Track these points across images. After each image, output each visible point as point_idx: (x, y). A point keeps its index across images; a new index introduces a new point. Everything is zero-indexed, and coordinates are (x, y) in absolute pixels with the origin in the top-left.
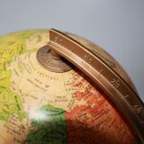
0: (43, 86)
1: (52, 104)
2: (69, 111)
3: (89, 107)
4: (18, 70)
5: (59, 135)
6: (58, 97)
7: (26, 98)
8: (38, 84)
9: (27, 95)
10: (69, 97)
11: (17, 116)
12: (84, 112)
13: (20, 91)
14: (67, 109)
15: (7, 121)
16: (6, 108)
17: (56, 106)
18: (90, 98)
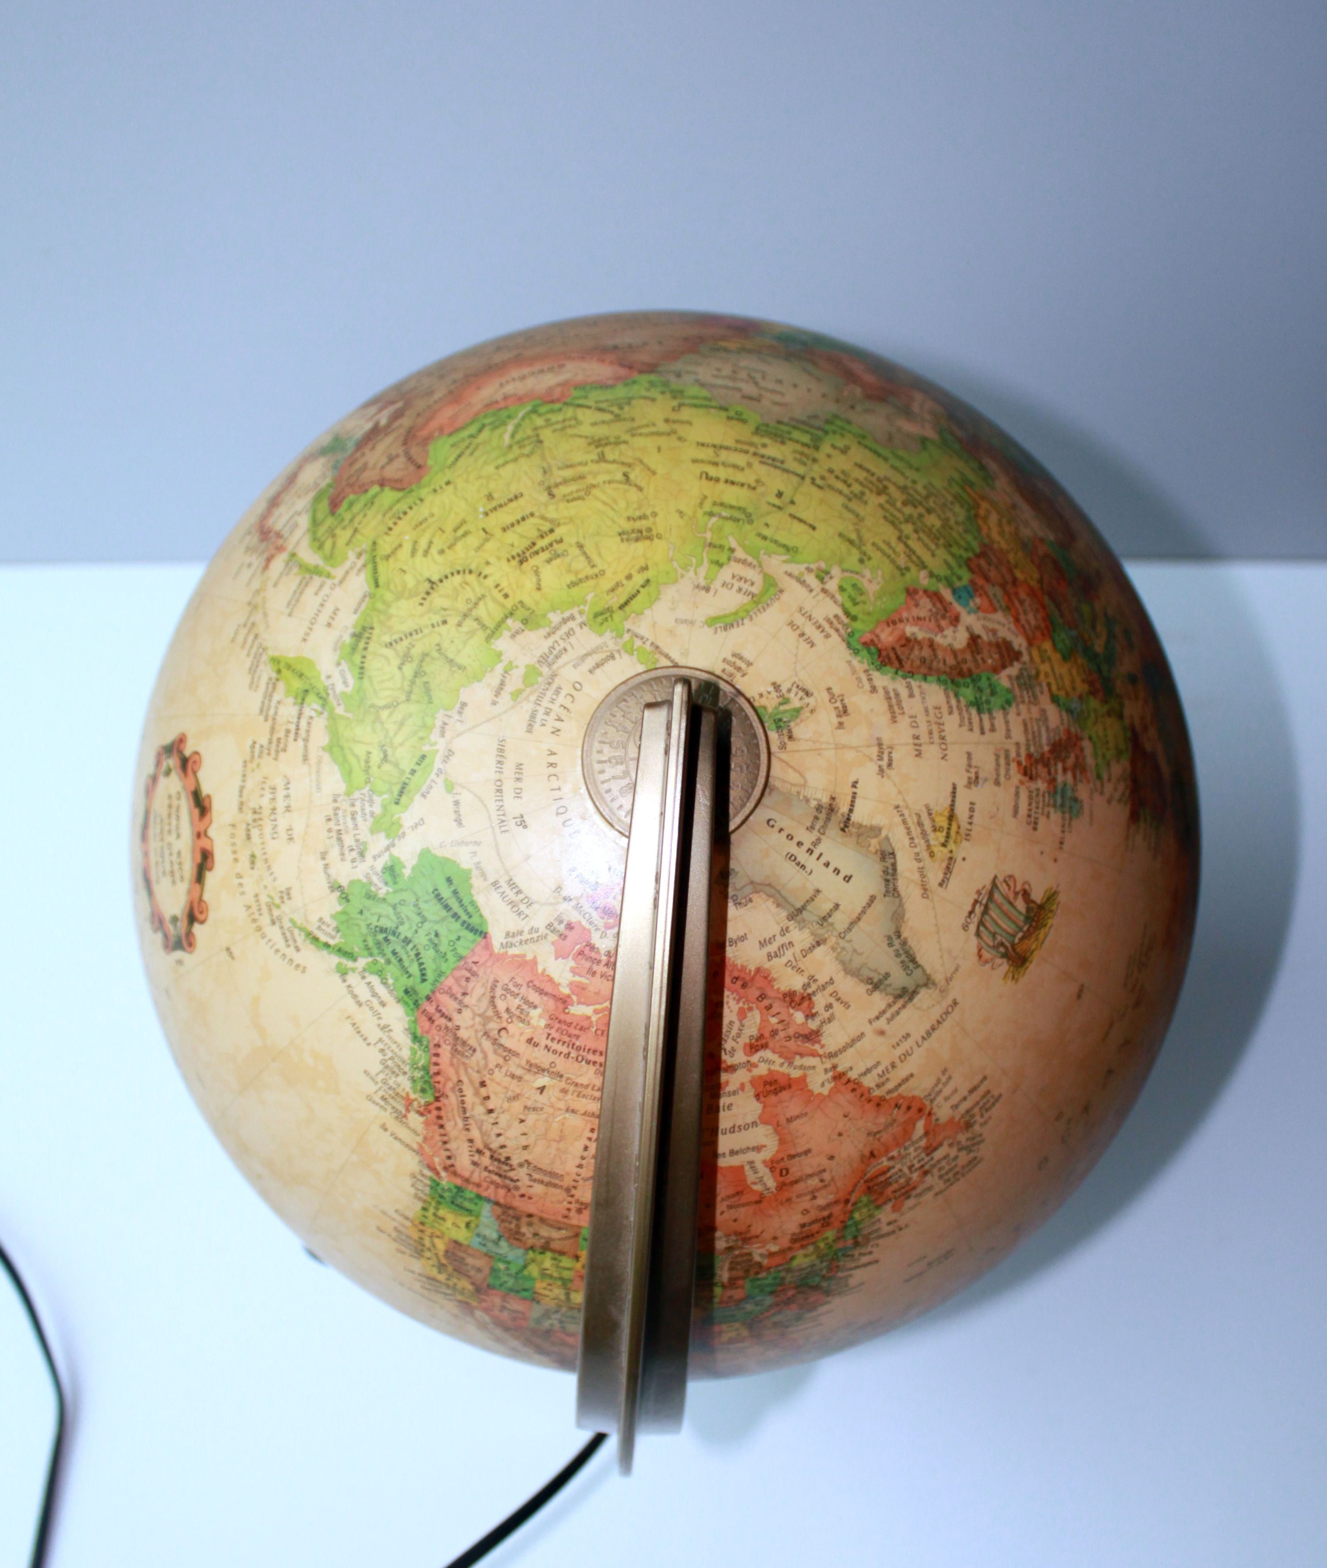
0: (513, 807)
1: (477, 882)
2: (497, 948)
3: (564, 1001)
4: (515, 682)
5: (414, 969)
6: (511, 883)
7: (438, 792)
8: (509, 787)
9: (450, 787)
10: (540, 919)
11: (377, 810)
12: (534, 997)
13: (449, 754)
14: (497, 939)
15: (348, 794)
16: (376, 757)
17: (480, 900)
18: (597, 984)
